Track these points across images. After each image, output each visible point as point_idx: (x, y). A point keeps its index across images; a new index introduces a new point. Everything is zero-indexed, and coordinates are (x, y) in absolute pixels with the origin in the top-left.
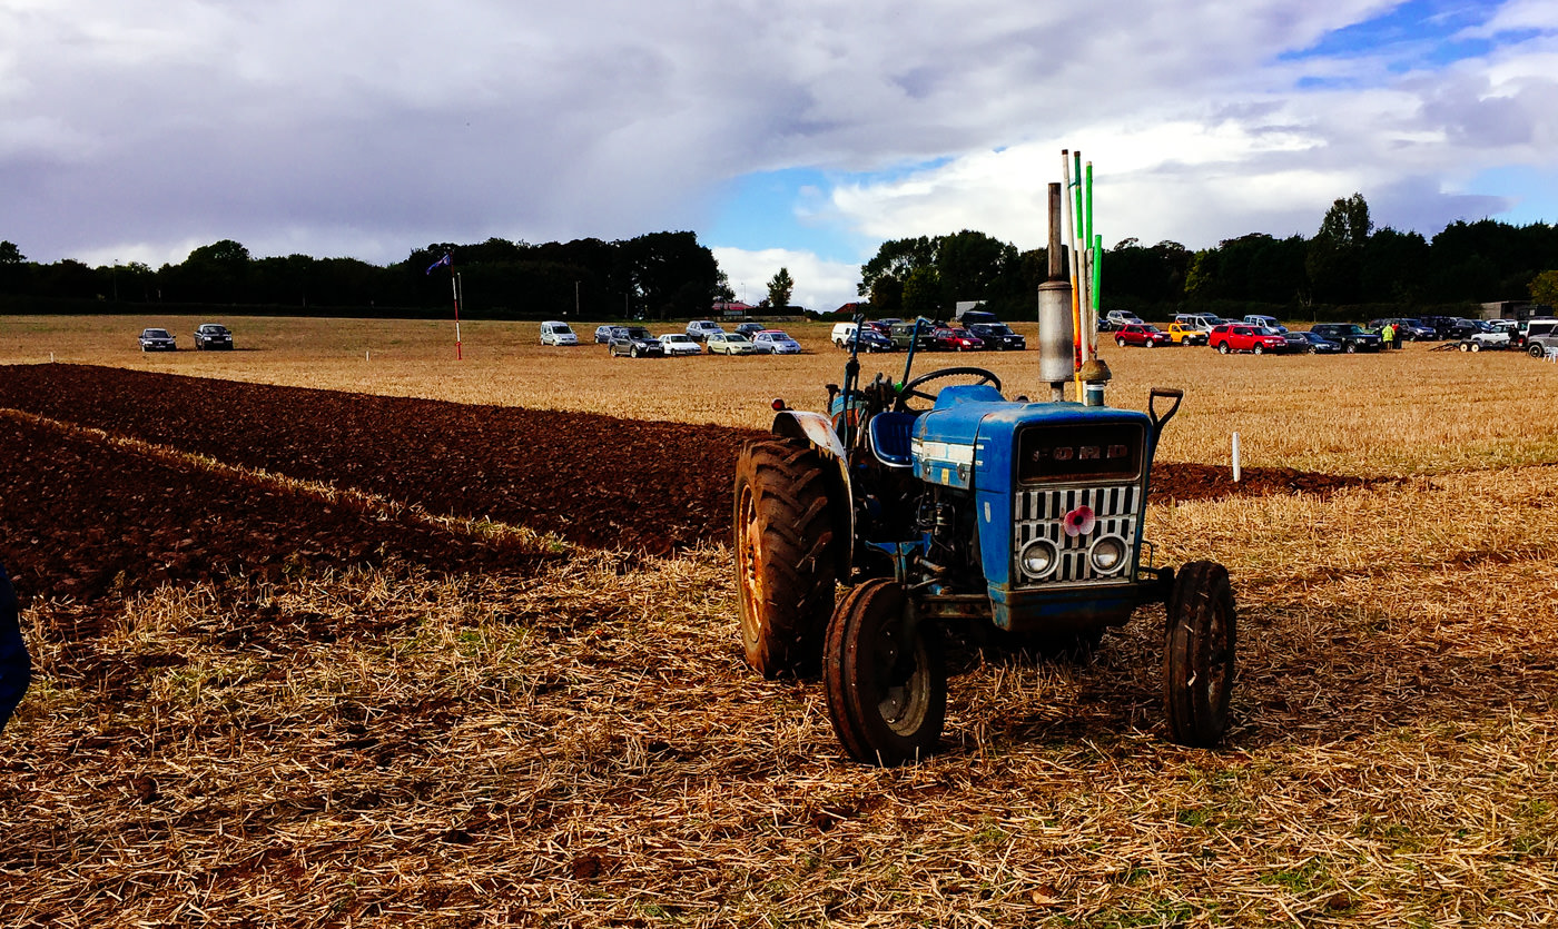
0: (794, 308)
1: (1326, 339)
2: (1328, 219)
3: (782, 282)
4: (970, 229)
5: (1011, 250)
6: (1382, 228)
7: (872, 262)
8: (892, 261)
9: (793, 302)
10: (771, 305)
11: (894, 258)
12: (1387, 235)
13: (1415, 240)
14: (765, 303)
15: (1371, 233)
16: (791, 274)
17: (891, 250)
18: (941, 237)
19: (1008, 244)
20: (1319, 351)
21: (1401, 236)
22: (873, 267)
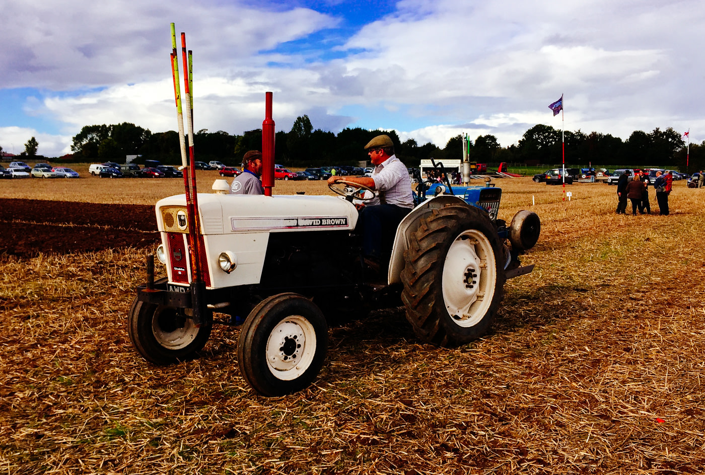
0: (39, 156)
1: (312, 174)
2: (295, 125)
3: (33, 144)
4: (127, 122)
5: (148, 132)
6: (317, 129)
7: (78, 136)
8: (88, 135)
9: (38, 153)
10: (27, 154)
11: (89, 134)
12: (319, 132)
13: (331, 135)
14: (23, 154)
15: (313, 131)
16: (37, 140)
17: (87, 130)
18: (113, 125)
19: (146, 129)
20: (310, 179)
21: (325, 133)
22: (78, 139)
